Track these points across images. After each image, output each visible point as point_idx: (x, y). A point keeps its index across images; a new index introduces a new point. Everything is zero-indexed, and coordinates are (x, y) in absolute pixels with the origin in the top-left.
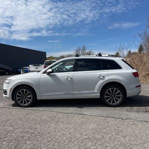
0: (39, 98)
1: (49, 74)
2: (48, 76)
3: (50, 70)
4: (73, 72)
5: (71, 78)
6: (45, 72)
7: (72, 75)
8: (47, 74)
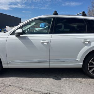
0: (5, 66)
1: (18, 35)
2: (17, 38)
3: (20, 31)
4: (51, 35)
5: (48, 43)
6: (13, 33)
7: (49, 38)
8: (17, 36)
